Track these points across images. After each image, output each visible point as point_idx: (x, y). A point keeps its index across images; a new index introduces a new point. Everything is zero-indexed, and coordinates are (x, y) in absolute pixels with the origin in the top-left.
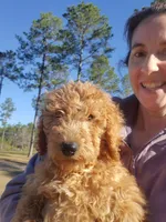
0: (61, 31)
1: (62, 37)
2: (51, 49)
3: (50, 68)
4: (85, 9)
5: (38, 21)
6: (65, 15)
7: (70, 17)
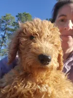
0: (14, 22)
1: (14, 25)
2: (9, 30)
3: (7, 38)
4: (25, 15)
5: (5, 17)
6: (17, 16)
7: (19, 17)
